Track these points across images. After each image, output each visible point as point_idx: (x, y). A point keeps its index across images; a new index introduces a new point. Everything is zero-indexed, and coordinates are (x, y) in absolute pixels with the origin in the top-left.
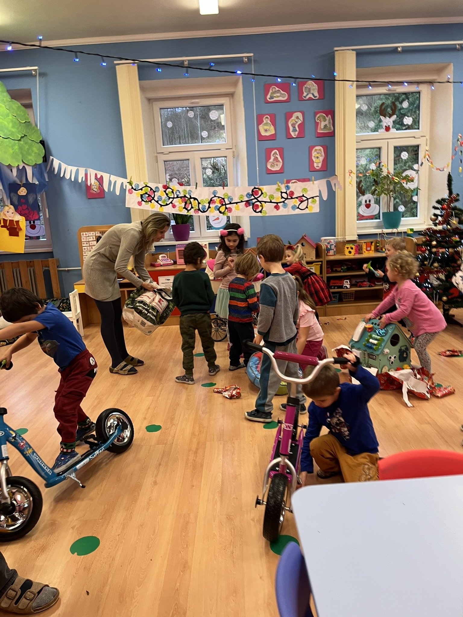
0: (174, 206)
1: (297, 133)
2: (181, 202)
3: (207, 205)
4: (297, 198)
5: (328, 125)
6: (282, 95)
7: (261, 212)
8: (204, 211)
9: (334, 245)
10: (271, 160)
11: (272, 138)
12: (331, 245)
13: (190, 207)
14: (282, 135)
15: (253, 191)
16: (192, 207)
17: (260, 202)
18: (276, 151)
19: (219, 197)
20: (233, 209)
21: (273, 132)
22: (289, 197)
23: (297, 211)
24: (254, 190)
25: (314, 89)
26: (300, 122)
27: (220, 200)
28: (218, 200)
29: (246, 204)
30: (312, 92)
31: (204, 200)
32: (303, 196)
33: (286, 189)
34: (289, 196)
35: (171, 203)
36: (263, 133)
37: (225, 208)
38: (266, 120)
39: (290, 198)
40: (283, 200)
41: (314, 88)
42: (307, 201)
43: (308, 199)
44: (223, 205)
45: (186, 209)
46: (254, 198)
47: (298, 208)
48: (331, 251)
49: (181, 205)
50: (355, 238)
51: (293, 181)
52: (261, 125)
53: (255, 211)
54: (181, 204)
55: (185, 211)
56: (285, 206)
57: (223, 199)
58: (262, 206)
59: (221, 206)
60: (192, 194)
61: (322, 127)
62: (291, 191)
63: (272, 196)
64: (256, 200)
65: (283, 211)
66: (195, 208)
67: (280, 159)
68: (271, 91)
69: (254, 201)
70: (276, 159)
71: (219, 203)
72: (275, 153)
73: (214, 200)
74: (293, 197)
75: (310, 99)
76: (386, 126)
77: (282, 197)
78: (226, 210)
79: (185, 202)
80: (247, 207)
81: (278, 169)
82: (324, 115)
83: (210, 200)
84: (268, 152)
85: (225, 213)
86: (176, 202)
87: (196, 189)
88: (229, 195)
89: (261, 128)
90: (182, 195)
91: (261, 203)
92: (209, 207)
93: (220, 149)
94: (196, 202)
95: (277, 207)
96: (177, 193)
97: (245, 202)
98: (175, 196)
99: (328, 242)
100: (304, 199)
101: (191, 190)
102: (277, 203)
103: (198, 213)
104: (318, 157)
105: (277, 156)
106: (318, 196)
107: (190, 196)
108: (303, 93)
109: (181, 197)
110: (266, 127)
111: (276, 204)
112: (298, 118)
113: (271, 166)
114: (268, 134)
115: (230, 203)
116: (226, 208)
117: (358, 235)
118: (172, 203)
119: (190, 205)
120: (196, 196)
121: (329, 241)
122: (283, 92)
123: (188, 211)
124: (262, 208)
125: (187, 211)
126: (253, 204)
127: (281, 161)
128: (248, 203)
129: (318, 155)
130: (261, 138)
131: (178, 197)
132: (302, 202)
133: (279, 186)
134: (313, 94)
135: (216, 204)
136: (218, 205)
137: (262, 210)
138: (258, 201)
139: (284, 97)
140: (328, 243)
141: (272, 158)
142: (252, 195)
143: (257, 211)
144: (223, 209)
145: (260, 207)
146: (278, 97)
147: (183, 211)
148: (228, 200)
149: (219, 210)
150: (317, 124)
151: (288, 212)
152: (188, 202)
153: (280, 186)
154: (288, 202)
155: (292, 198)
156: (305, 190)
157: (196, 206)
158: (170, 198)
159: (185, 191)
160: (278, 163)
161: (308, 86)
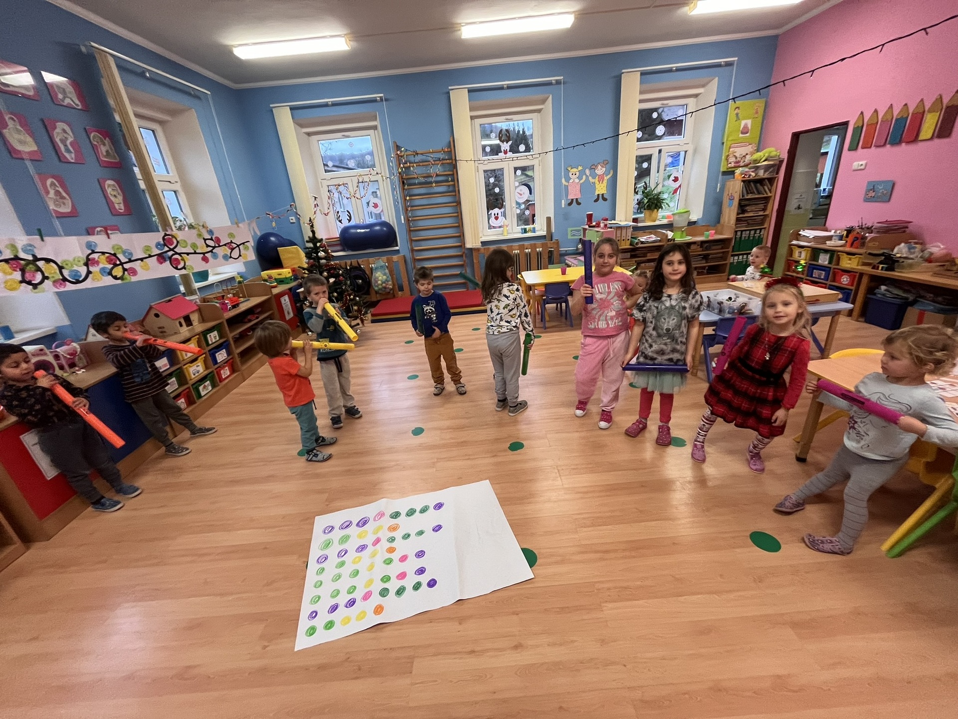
2: (8, 270)
3: (82, 269)
4: (225, 245)
7: (184, 268)
8: (77, 280)
10: (51, 195)
13: (39, 277)
15: (164, 239)
17: (179, 254)
19: (103, 253)
20: (138, 269)
21: (35, 148)
27: (108, 257)
28: (103, 258)
29: (158, 260)
31: (73, 259)
32: (231, 242)
34: (215, 244)
36: (18, 146)
37: (121, 270)
38: (13, 124)
39: (218, 245)
40: (210, 249)
41: (69, 90)
43: (238, 246)
44: (119, 265)
46: (168, 249)
49: (9, 276)
52: (7, 130)
53: (176, 268)
55: (25, 287)
57: (115, 255)
58: (183, 259)
59: (112, 268)
60: (36, 251)
63: (194, 246)
66: (53, 277)
67: (64, 194)
69: (170, 253)
71: (106, 263)
72: (52, 184)
73: (94, 259)
74: (221, 244)
79: (21, 270)
80: (161, 263)
83: (84, 259)
85: (124, 277)
88: (124, 247)
89: (10, 136)
91: (181, 256)
92: (89, 272)
94: (51, 266)
95: (205, 260)
97: (156, 257)
100: (235, 246)
102: (204, 254)
103: (65, 286)
104: (115, 196)
105: (58, 189)
107: (33, 256)
110: (17, 136)
114: (27, 149)
115: (130, 261)
116: (125, 270)
119: (38, 273)
120: (48, 255)
124: (185, 263)
125: (31, 287)
126: (170, 258)
128: (161, 258)
129: (114, 193)
132: (232, 249)
134: (72, 100)
135: (101, 266)
136: (106, 266)
138: (176, 253)
142: (165, 245)
143: (179, 267)
145: (181, 261)
148: (126, 257)
152: (31, 268)
154: (216, 251)
160: (63, 201)
161: (60, 85)
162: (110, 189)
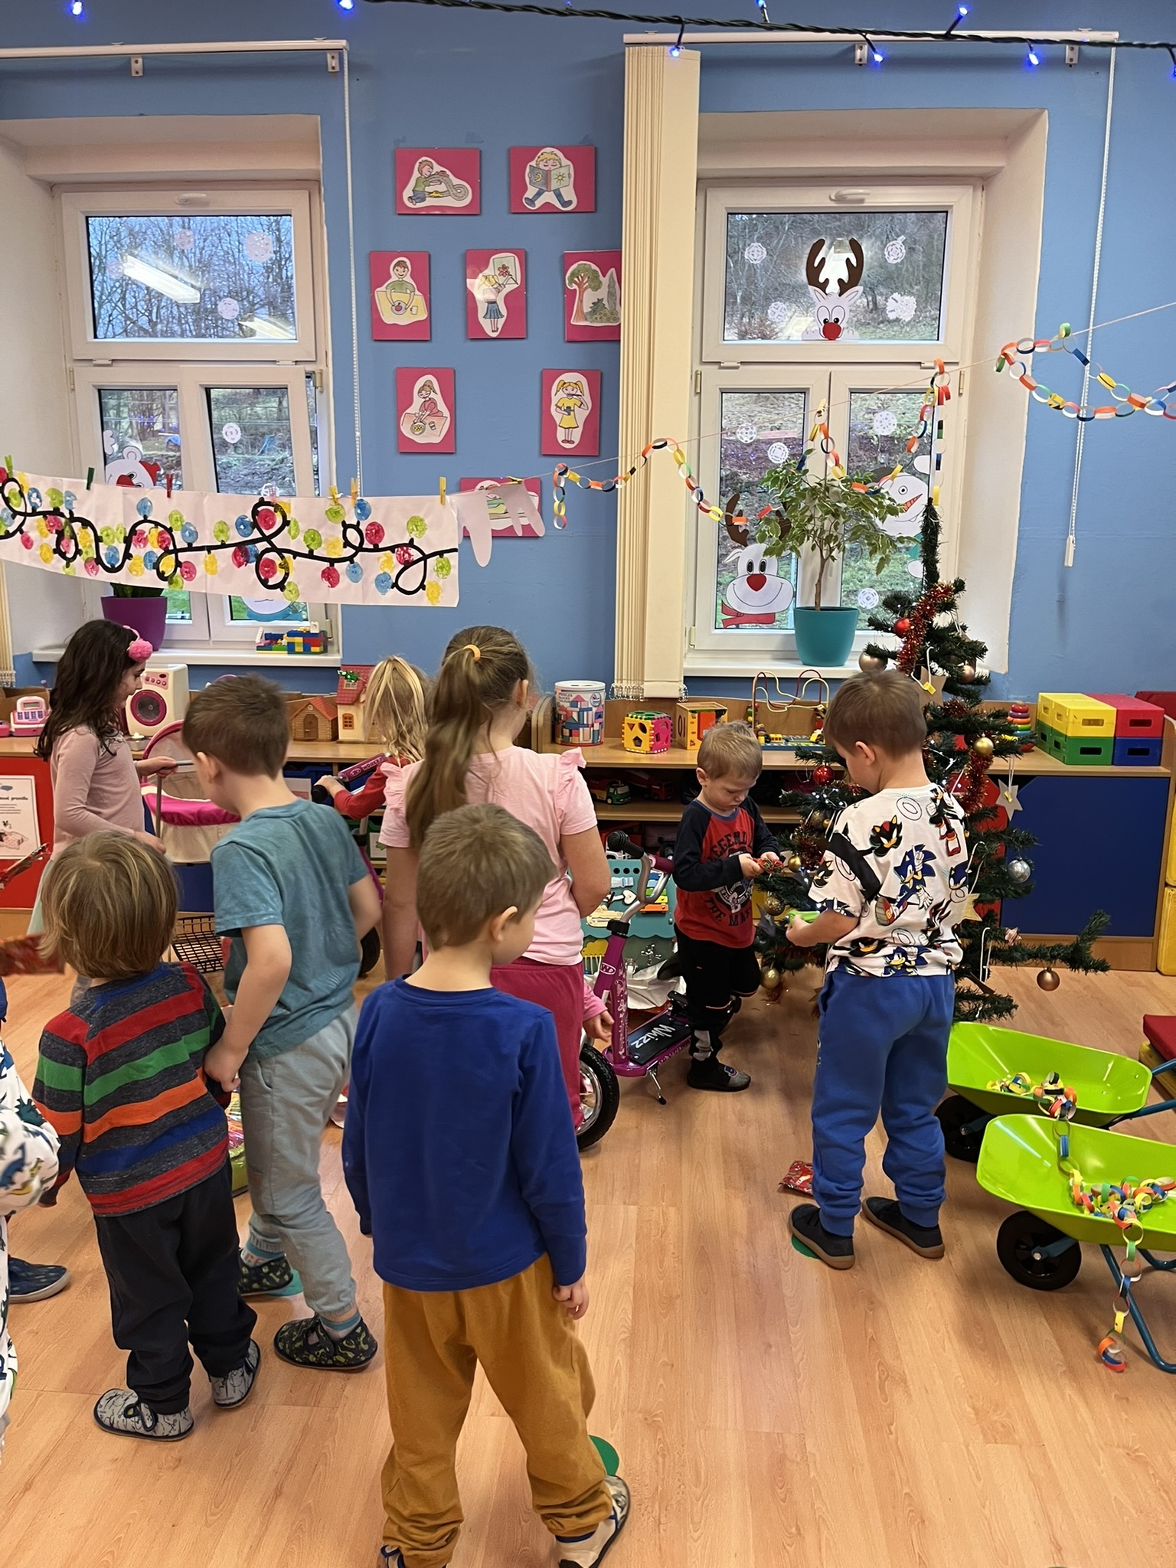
0: (27, 543)
1: (501, 322)
2: (45, 530)
3: (122, 547)
4: (392, 549)
5: (605, 302)
6: (452, 191)
7: (281, 586)
8: (113, 566)
9: (594, 709)
10: (415, 408)
11: (419, 333)
12: (582, 710)
13: (73, 549)
14: (450, 327)
15: (255, 512)
16: (78, 552)
17: (280, 552)
18: (430, 377)
19: (157, 524)
20: (200, 569)
21: (423, 316)
22: (367, 545)
23: (393, 598)
24: (259, 509)
25: (561, 177)
26: (511, 287)
27: (160, 534)
28: (155, 532)
29: (235, 554)
30: (554, 185)
31: (115, 528)
32: (411, 544)
33: (358, 515)
34: (366, 541)
35: (19, 529)
36: (389, 317)
37: (174, 563)
38: (400, 274)
39: (371, 547)
40: (350, 551)
41: (562, 171)
42: (423, 562)
43: (425, 558)
44: (170, 552)
45: (63, 555)
46: (259, 536)
47: (395, 585)
48: (581, 729)
49: (45, 540)
50: (674, 689)
51: (486, 484)
52: (383, 288)
53: (264, 583)
54: (46, 536)
55: (59, 561)
56: (355, 574)
57: (170, 530)
58: (285, 566)
59: (162, 556)
60: (74, 503)
61: (587, 309)
62: (372, 524)
63: (313, 536)
64: (264, 545)
65: (349, 592)
66: (87, 553)
67: (442, 406)
68: (416, 174)
69: (262, 546)
70: (429, 405)
71: (156, 543)
72: (428, 386)
73: (143, 533)
74: (381, 546)
75: (548, 209)
76: (825, 321)
77: (347, 544)
78: (179, 569)
79: (57, 532)
80: (239, 565)
81: (437, 440)
82: (594, 267)
83: (128, 531)
84: (405, 380)
85: (174, 578)
86: (31, 527)
87: (88, 488)
88: (186, 519)
89: (384, 298)
90: (46, 506)
91: (282, 557)
92: (127, 556)
93: (275, 362)
94: (87, 533)
95: (331, 577)
96: (33, 501)
97: (233, 549)
98: (29, 510)
99: (571, 699)
100: (417, 555)
101: (72, 490)
102: (332, 561)
103: (97, 571)
104: (569, 410)
105: (433, 395)
106: (455, 550)
107: (71, 513)
108: (525, 189)
109: (44, 514)
110: (397, 297)
111: (327, 565)
112: (504, 271)
113: (418, 428)
114: (404, 319)
115: (190, 548)
116: (178, 564)
117: (687, 679)
118: (22, 532)
119: (73, 541)
120: (88, 514)
121: (574, 695)
122: (456, 181)
123: (69, 561)
124: (287, 574)
125: (65, 562)
126: (259, 557)
127: (446, 413)
128: (242, 553)
129: (570, 403)
130: (381, 333)
131: (34, 513)
132: (408, 564)
133: (335, 501)
134: (559, 196)
135: (149, 548)
136: (155, 550)
137: (285, 579)
138: (274, 549)
139: (460, 199)
140: (574, 704)
141: (418, 401)
142: (255, 525)
143: (271, 583)
144: (167, 565)
145: (279, 569)
146: (439, 195)
147: (53, 562)
148: (183, 536)
149: (156, 566)
150: (570, 297)
151: (364, 597)
152: (67, 533)
153: (340, 502)
154: (362, 559)
155: (376, 549)
156: (416, 523)
157: (91, 546)
158: (15, 514)
159: (55, 492)
160: (434, 419)
161: (541, 166)
162: (561, 394)
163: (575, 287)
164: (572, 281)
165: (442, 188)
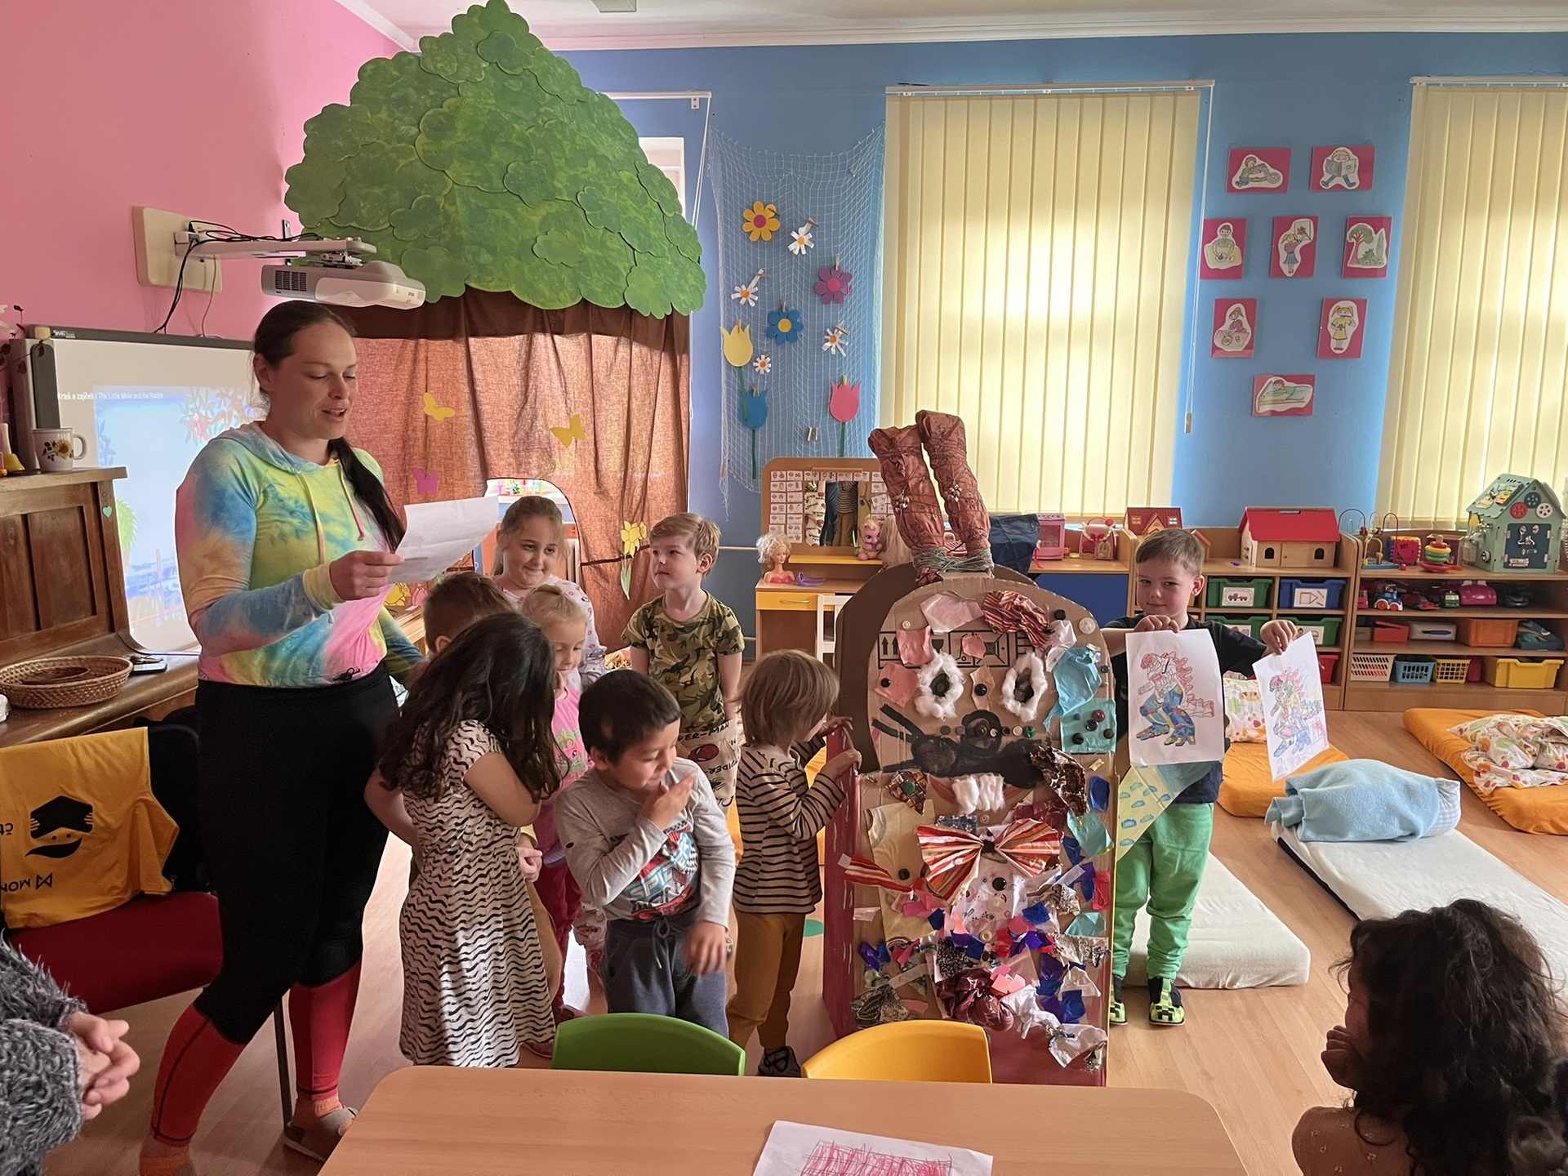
1: (1296, 266)
5: (1374, 251)
6: (1269, 177)
10: (1225, 328)
14: (1258, 270)
18: (1239, 305)
21: (1238, 262)
25: (1349, 167)
26: (1306, 242)
30: (1344, 172)
36: (1213, 264)
38: (1225, 234)
41: (1350, 163)
52: (1211, 244)
61: (1360, 256)
68: (1243, 166)
70: (1238, 325)
75: (1338, 187)
81: (1241, 349)
82: (1369, 227)
89: (1211, 251)
104: (1341, 327)
105: (1240, 318)
108: (1322, 175)
110: (1220, 250)
112: (1302, 231)
113: (1224, 341)
114: (1224, 266)
122: (1272, 170)
127: (1249, 330)
129: (1341, 321)
134: (1346, 179)
139: (1273, 182)
141: (1229, 322)
146: (1259, 180)
150: (1348, 247)
160: (1240, 334)
161: (1335, 159)
162: (1337, 316)
163: (1353, 240)
164: (1352, 236)
165: (1262, 175)
